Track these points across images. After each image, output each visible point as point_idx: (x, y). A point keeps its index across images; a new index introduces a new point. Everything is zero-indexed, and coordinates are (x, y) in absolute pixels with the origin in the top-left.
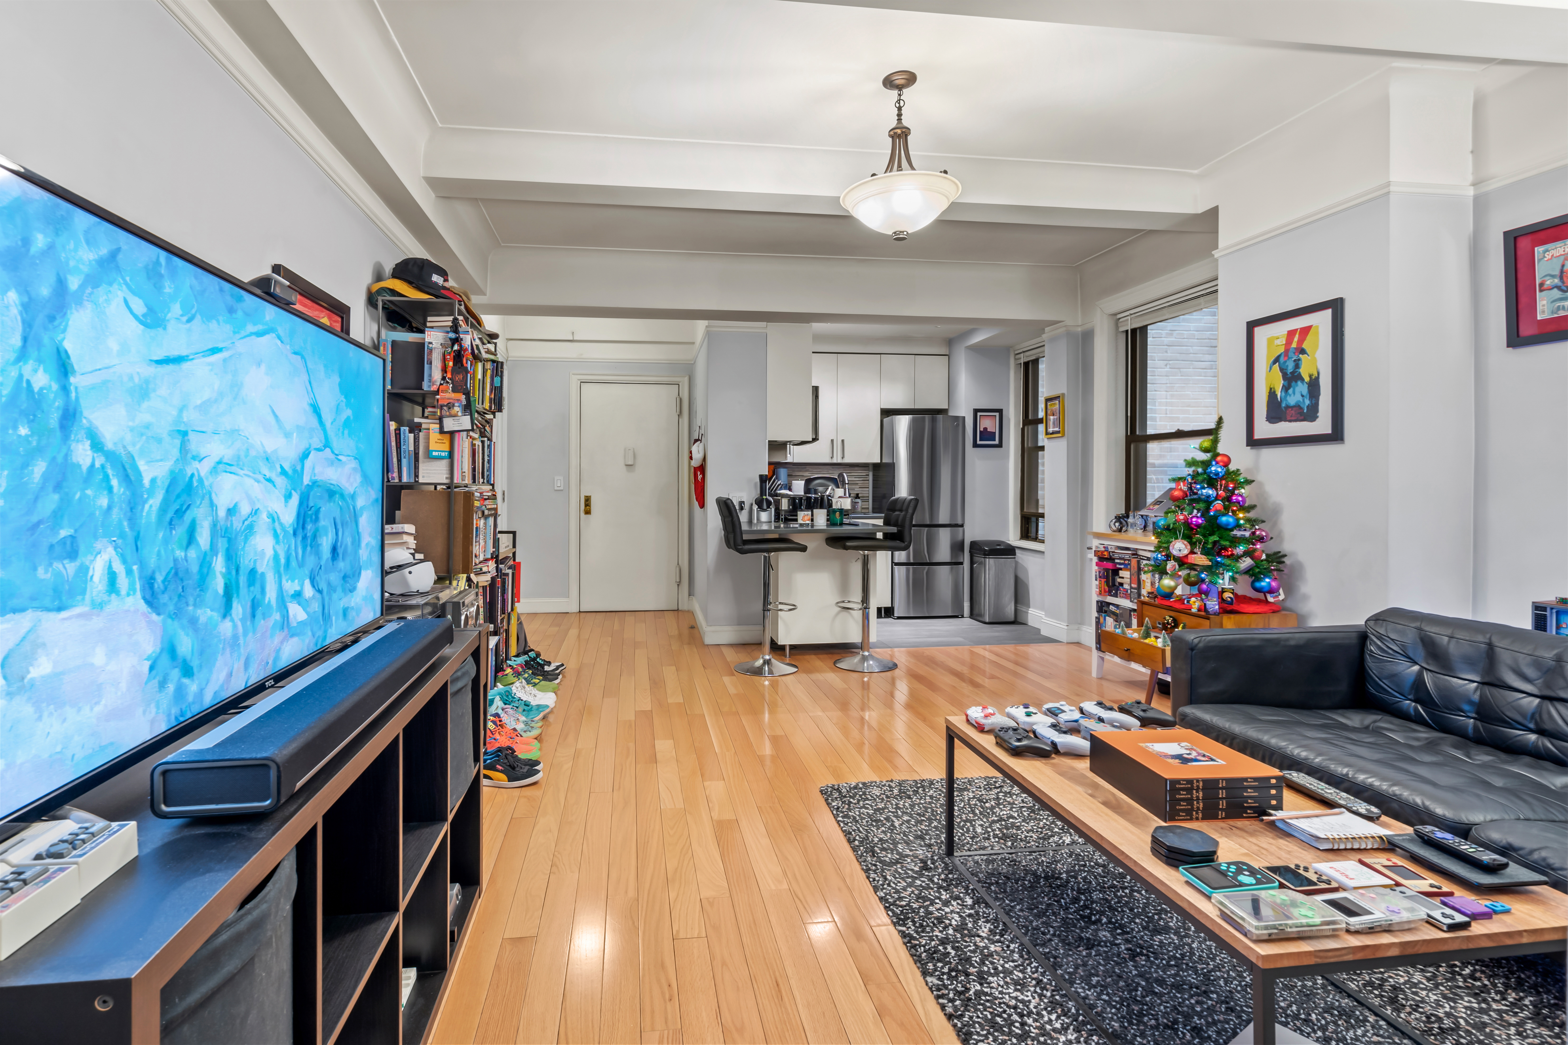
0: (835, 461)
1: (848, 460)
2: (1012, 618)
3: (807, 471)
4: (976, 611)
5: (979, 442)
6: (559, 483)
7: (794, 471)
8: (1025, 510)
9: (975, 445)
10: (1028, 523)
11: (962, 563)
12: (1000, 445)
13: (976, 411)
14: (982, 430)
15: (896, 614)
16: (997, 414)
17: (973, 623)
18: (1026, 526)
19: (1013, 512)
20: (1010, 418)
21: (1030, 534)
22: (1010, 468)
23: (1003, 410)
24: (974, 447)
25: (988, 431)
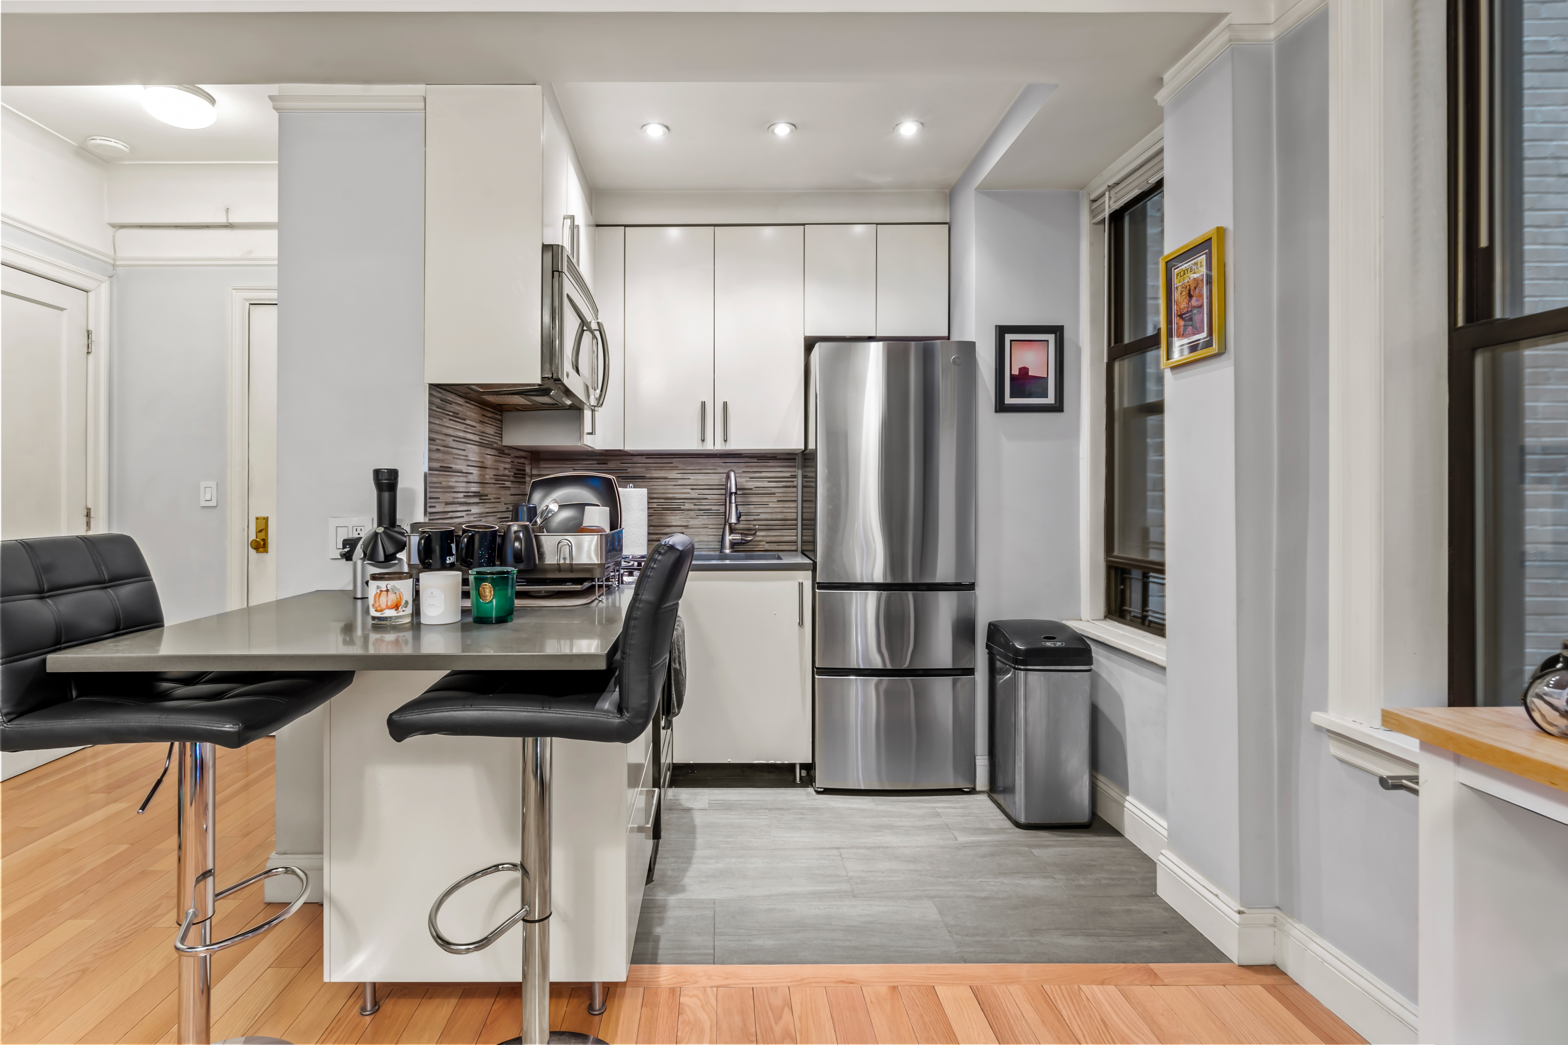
0: (709, 446)
1: (735, 444)
2: (1084, 816)
3: (675, 468)
4: (1000, 783)
5: (1009, 400)
6: (208, 495)
7: (648, 469)
8: (1116, 553)
9: (1001, 407)
10: (1123, 582)
11: (970, 672)
12: (1058, 407)
13: (1002, 331)
14: (1016, 372)
15: (820, 783)
16: (1051, 338)
17: (996, 816)
18: (1119, 592)
19: (1089, 556)
20: (1081, 345)
21: (1130, 612)
22: (1081, 457)
23: (1065, 327)
24: (996, 411)
25: (1030, 374)
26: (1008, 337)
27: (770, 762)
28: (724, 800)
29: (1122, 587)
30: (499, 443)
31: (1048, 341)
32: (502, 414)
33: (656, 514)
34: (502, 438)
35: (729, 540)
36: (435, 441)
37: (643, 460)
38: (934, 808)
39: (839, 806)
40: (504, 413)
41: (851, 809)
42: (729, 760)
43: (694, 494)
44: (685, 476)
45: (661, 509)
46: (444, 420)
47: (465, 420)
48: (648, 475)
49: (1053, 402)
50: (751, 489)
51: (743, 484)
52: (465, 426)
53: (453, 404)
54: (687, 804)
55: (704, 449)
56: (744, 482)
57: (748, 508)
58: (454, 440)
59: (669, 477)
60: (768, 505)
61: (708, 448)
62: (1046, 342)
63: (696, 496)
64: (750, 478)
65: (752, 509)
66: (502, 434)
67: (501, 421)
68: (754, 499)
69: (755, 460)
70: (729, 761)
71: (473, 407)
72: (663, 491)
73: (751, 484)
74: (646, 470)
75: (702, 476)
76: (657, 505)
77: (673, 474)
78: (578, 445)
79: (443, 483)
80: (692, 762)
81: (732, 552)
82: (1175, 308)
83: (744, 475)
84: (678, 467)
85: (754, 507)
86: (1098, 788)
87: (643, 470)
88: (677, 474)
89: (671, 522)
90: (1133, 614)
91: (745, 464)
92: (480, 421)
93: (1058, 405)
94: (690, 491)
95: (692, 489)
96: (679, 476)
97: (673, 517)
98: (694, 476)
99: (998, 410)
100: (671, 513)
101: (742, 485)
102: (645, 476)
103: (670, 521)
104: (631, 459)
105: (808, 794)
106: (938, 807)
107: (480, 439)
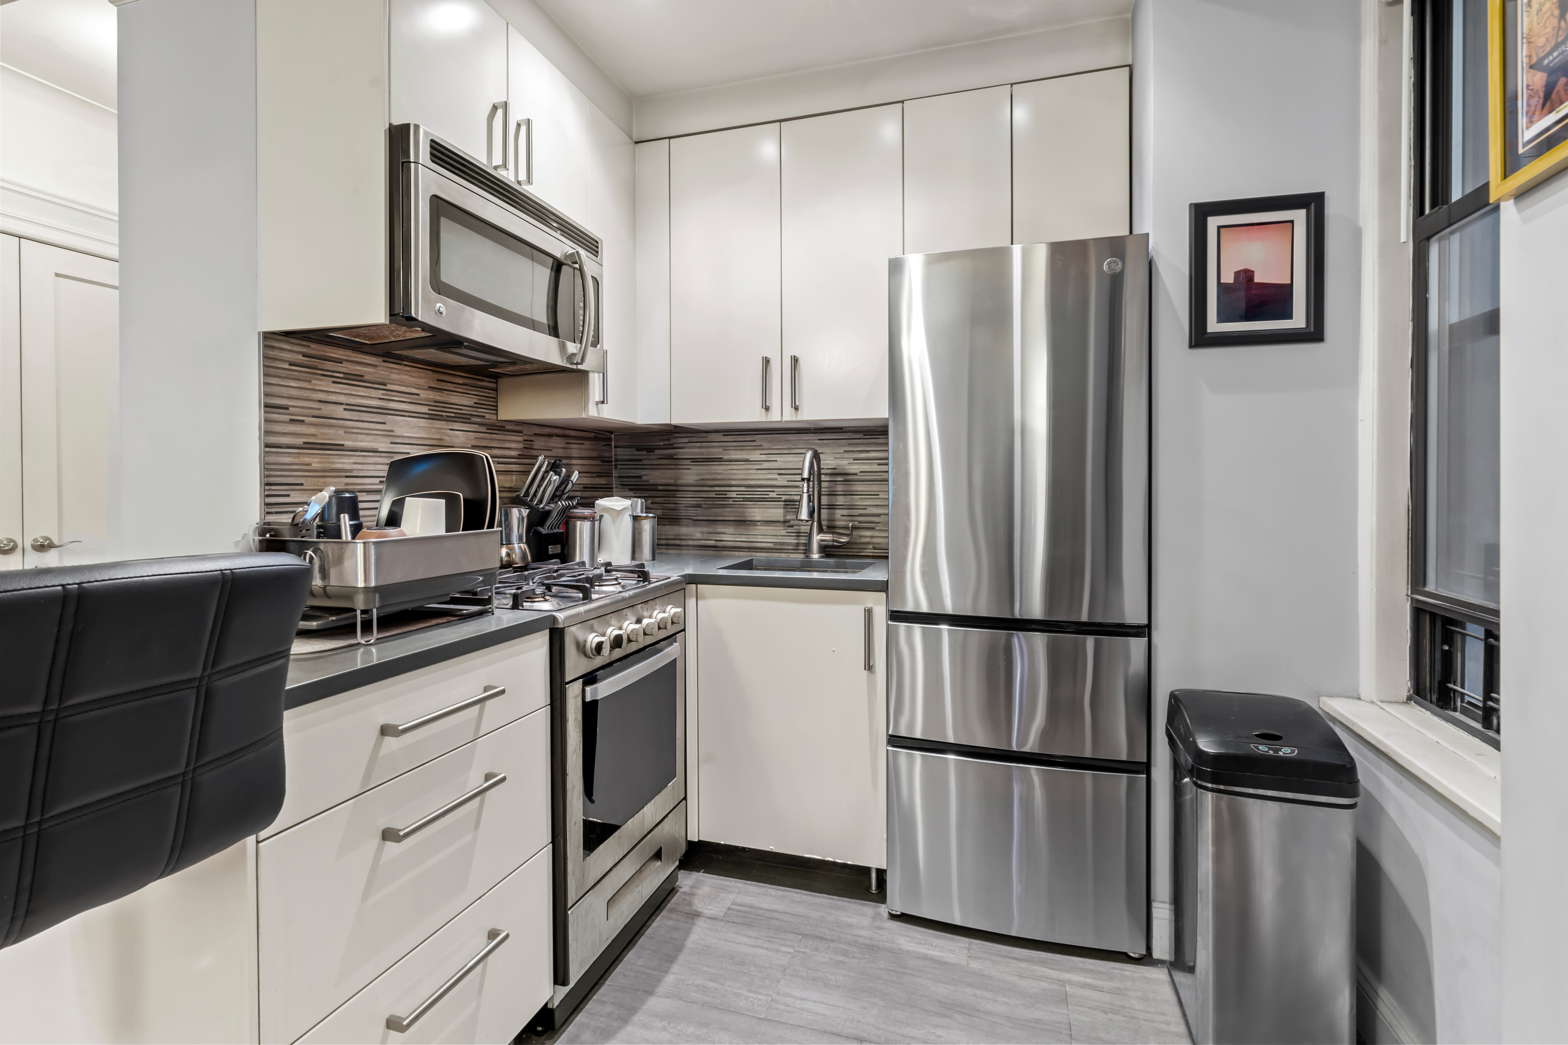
0: (775, 417)
3: (759, 447)
5: (1215, 327)
7: (726, 449)
8: (1430, 587)
9: (1200, 339)
10: (1446, 641)
11: (1141, 767)
12: (1313, 333)
13: (1202, 212)
14: (1228, 278)
15: (893, 905)
16: (1299, 216)
17: (1168, 1024)
18: (1438, 656)
19: (1375, 590)
20: (1361, 223)
21: (1463, 695)
22: (1360, 418)
23: (1326, 195)
24: (1191, 346)
25: (1256, 281)
26: (1213, 222)
27: (826, 859)
28: (752, 907)
29: (1446, 648)
30: (494, 417)
31: (1292, 222)
32: (497, 381)
33: (736, 506)
34: (497, 410)
35: (817, 541)
36: (287, 409)
37: (720, 437)
38: (1063, 983)
39: (910, 948)
40: (498, 379)
41: (925, 957)
42: (771, 847)
43: (782, 481)
44: (771, 457)
45: (742, 500)
46: (313, 382)
47: (385, 385)
48: (726, 457)
49: (1303, 325)
50: (856, 474)
51: (845, 467)
52: (384, 392)
53: (344, 362)
54: (699, 905)
55: (768, 420)
56: (846, 465)
57: (852, 499)
58: (345, 409)
59: (751, 460)
60: (878, 495)
61: (774, 419)
62: (1290, 224)
63: (786, 483)
64: (854, 460)
65: (858, 501)
66: (497, 406)
67: (496, 390)
68: (860, 487)
69: (861, 436)
70: (772, 849)
71: (408, 369)
72: (744, 477)
73: (854, 468)
74: (724, 450)
75: (792, 457)
76: (737, 494)
77: (755, 456)
78: (581, 417)
79: (313, 465)
80: (722, 843)
81: (822, 557)
82: (1522, 54)
83: (846, 455)
84: (762, 446)
85: (860, 498)
86: (1378, 1012)
87: (720, 450)
88: (760, 454)
89: (754, 516)
90: (1467, 699)
91: (848, 440)
92: (429, 387)
93: (1312, 330)
94: (777, 476)
95: (779, 474)
96: (764, 457)
97: (756, 510)
98: (782, 457)
99: (1193, 344)
100: (754, 504)
101: (844, 469)
102: (722, 458)
103: (753, 514)
104: (706, 437)
105: (876, 916)
106: (1070, 983)
107: (429, 410)
